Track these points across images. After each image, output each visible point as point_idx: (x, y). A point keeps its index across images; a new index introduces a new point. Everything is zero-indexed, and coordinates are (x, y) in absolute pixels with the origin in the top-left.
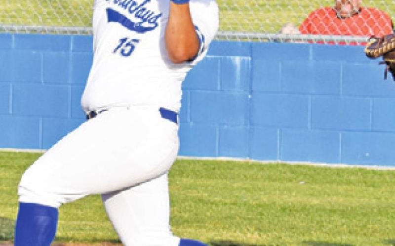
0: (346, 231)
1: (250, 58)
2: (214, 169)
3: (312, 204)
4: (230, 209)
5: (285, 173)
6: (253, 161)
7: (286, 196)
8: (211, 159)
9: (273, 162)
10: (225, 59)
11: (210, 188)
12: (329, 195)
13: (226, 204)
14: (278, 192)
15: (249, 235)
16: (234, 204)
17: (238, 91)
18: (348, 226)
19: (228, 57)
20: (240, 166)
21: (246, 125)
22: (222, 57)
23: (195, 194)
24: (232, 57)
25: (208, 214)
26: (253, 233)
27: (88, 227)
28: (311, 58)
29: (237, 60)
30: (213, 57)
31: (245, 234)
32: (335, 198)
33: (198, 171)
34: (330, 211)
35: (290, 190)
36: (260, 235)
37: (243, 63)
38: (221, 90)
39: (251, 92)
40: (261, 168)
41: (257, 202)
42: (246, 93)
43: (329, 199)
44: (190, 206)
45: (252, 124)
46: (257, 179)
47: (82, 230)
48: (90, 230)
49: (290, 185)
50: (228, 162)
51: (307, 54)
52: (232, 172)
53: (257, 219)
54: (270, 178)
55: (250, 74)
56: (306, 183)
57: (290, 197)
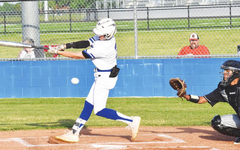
0: (194, 118)
1: (162, 64)
2: (152, 100)
3: (183, 110)
4: (156, 113)
5: (175, 100)
6: (165, 97)
7: (175, 108)
8: (151, 97)
9: (172, 97)
10: (154, 65)
11: (150, 107)
12: (189, 107)
13: (155, 112)
14: (172, 107)
15: (162, 121)
16: (158, 111)
17: (159, 75)
18: (194, 117)
19: (155, 64)
20: (161, 99)
21: (162, 85)
22: (153, 64)
23: (145, 109)
24: (157, 64)
25: (149, 115)
26: (163, 121)
27: (109, 121)
28: (182, 62)
29: (158, 65)
30: (150, 64)
31: (160, 121)
32: (191, 108)
33: (147, 101)
34: (189, 112)
35: (176, 106)
36: (165, 121)
37: (160, 66)
38: (154, 75)
39: (163, 75)
40: (168, 99)
41: (166, 110)
42: (162, 75)
43: (189, 108)
44: (144, 113)
45: (164, 85)
46: (166, 103)
47: (107, 122)
48: (110, 122)
49: (176, 104)
50: (157, 98)
51: (181, 61)
52: (158, 101)
53: (164, 116)
54: (170, 102)
55: (163, 69)
56: (182, 103)
57: (176, 108)
